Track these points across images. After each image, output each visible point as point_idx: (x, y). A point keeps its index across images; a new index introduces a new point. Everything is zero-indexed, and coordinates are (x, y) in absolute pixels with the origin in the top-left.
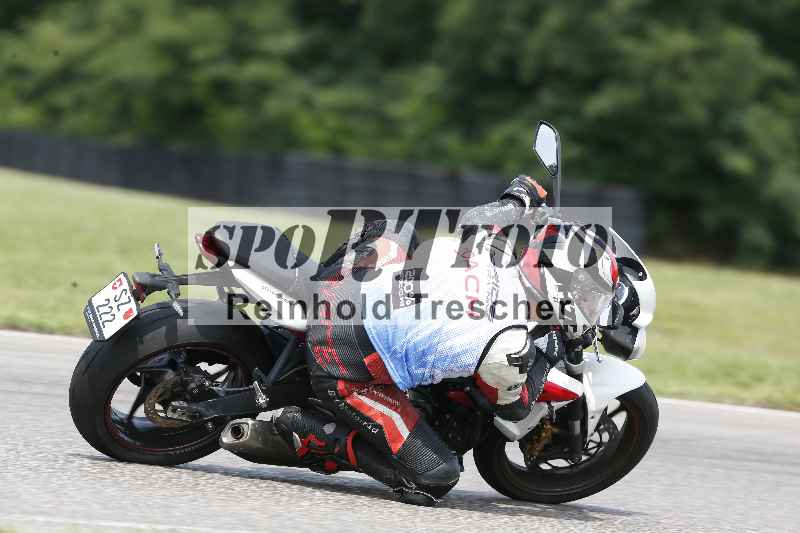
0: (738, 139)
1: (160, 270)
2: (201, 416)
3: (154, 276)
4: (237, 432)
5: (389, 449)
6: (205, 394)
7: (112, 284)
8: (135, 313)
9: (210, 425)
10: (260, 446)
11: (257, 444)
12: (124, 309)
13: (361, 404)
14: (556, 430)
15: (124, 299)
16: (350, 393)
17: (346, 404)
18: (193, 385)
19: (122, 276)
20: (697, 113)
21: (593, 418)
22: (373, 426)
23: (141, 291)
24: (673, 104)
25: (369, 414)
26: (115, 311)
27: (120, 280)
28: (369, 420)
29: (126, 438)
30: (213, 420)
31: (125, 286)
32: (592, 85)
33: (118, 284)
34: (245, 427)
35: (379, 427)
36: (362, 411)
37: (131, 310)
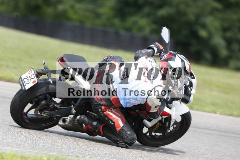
0: (204, 26)
1: (45, 68)
2: (53, 115)
3: (43, 70)
4: (64, 121)
5: (116, 130)
6: (55, 108)
7: (28, 72)
8: (36, 82)
9: (55, 119)
10: (71, 126)
11: (70, 125)
12: (33, 80)
13: (109, 114)
14: (161, 125)
15: (33, 77)
16: (106, 111)
17: (104, 114)
18: (51, 106)
19: (32, 69)
20: (192, 17)
21: (173, 121)
22: (112, 122)
23: (38, 75)
24: (185, 14)
25: (111, 118)
26: (29, 80)
27: (31, 71)
28: (110, 120)
29: (27, 121)
30: (57, 117)
31: (33, 72)
32: (161, 7)
33: (30, 72)
34: (67, 120)
35: (114, 122)
36: (109, 117)
37: (35, 81)
